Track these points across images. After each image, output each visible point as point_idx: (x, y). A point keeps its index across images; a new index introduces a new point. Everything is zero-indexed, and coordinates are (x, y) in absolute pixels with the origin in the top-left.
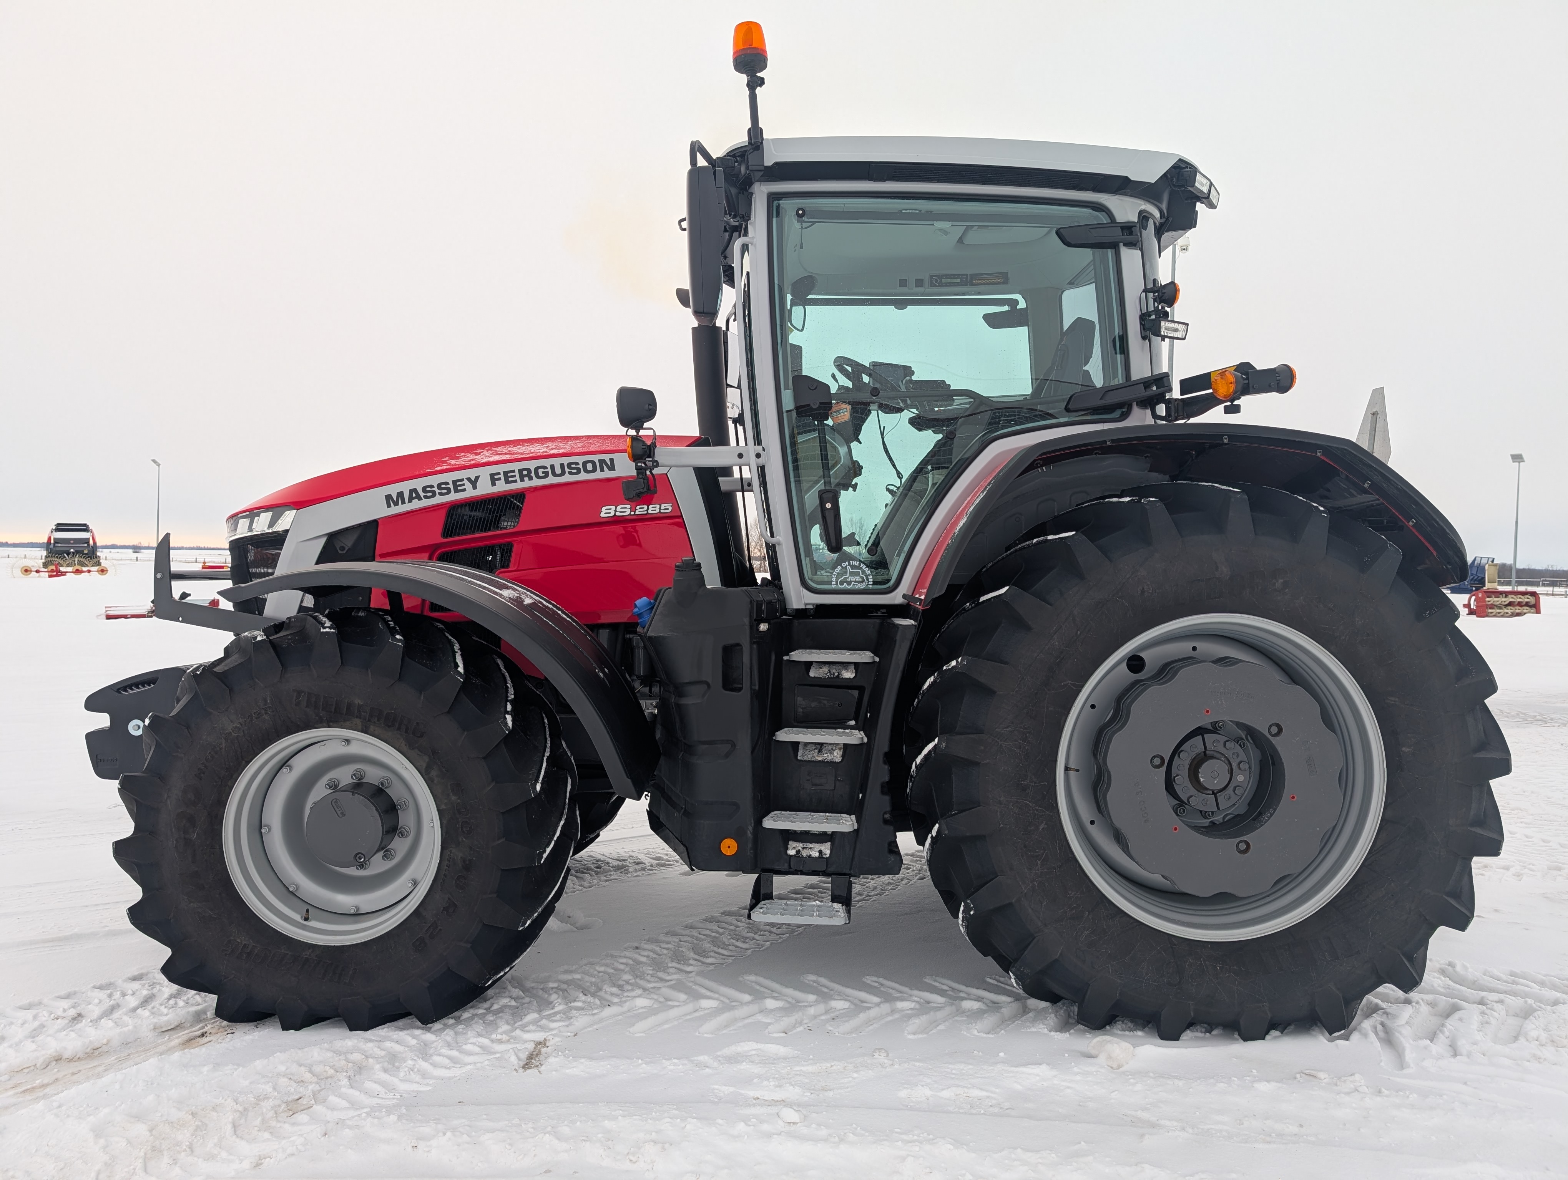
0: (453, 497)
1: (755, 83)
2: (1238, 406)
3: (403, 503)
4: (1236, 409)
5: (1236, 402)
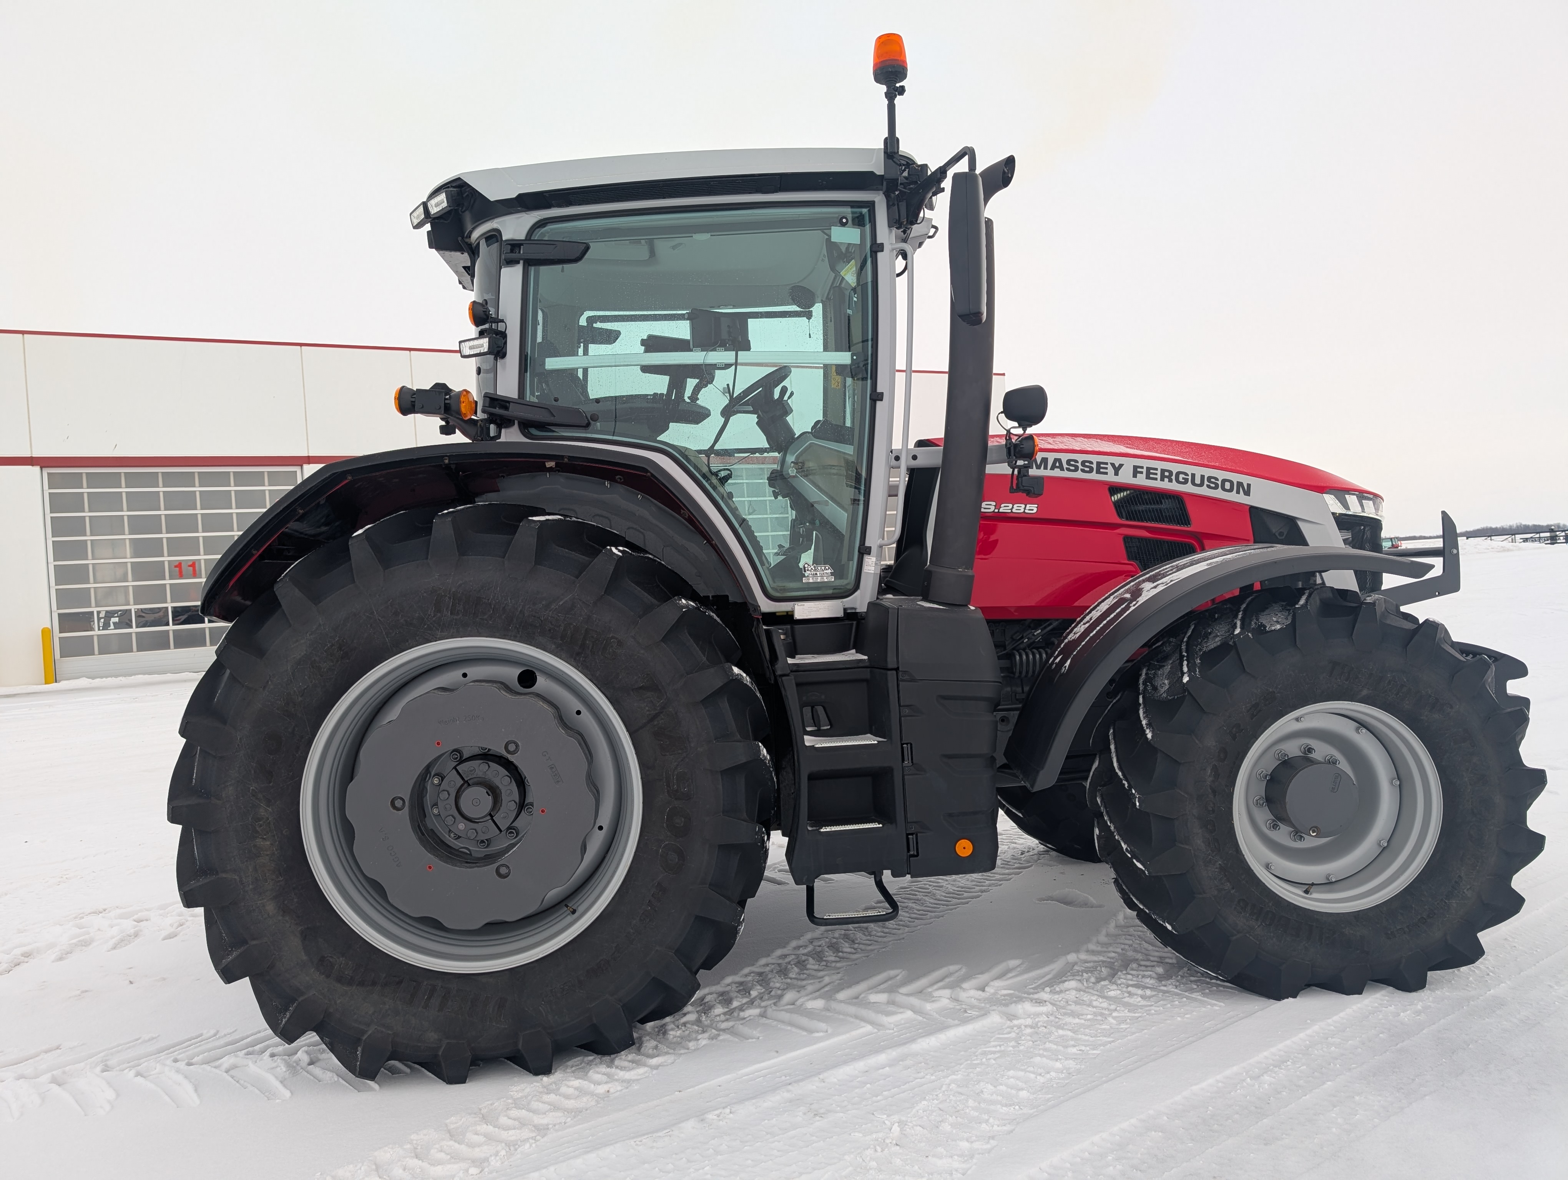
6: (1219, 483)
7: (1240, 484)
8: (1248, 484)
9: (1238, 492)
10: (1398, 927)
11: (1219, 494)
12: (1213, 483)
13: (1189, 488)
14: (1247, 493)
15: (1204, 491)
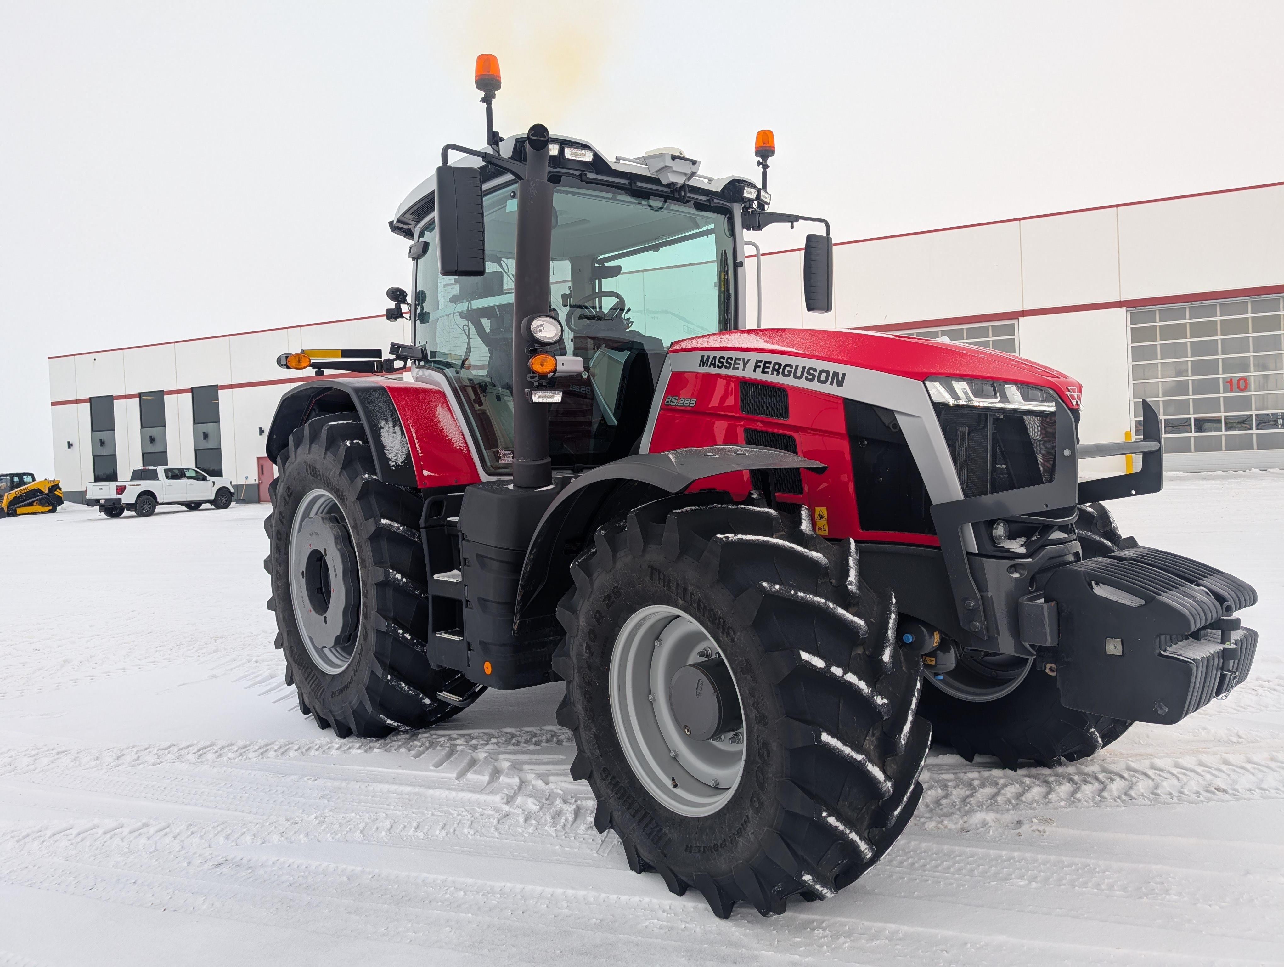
6: (817, 374)
7: (836, 374)
8: (843, 374)
9: (832, 384)
10: (698, 845)
11: (815, 386)
12: (811, 374)
13: (790, 381)
14: (840, 384)
15: (803, 384)
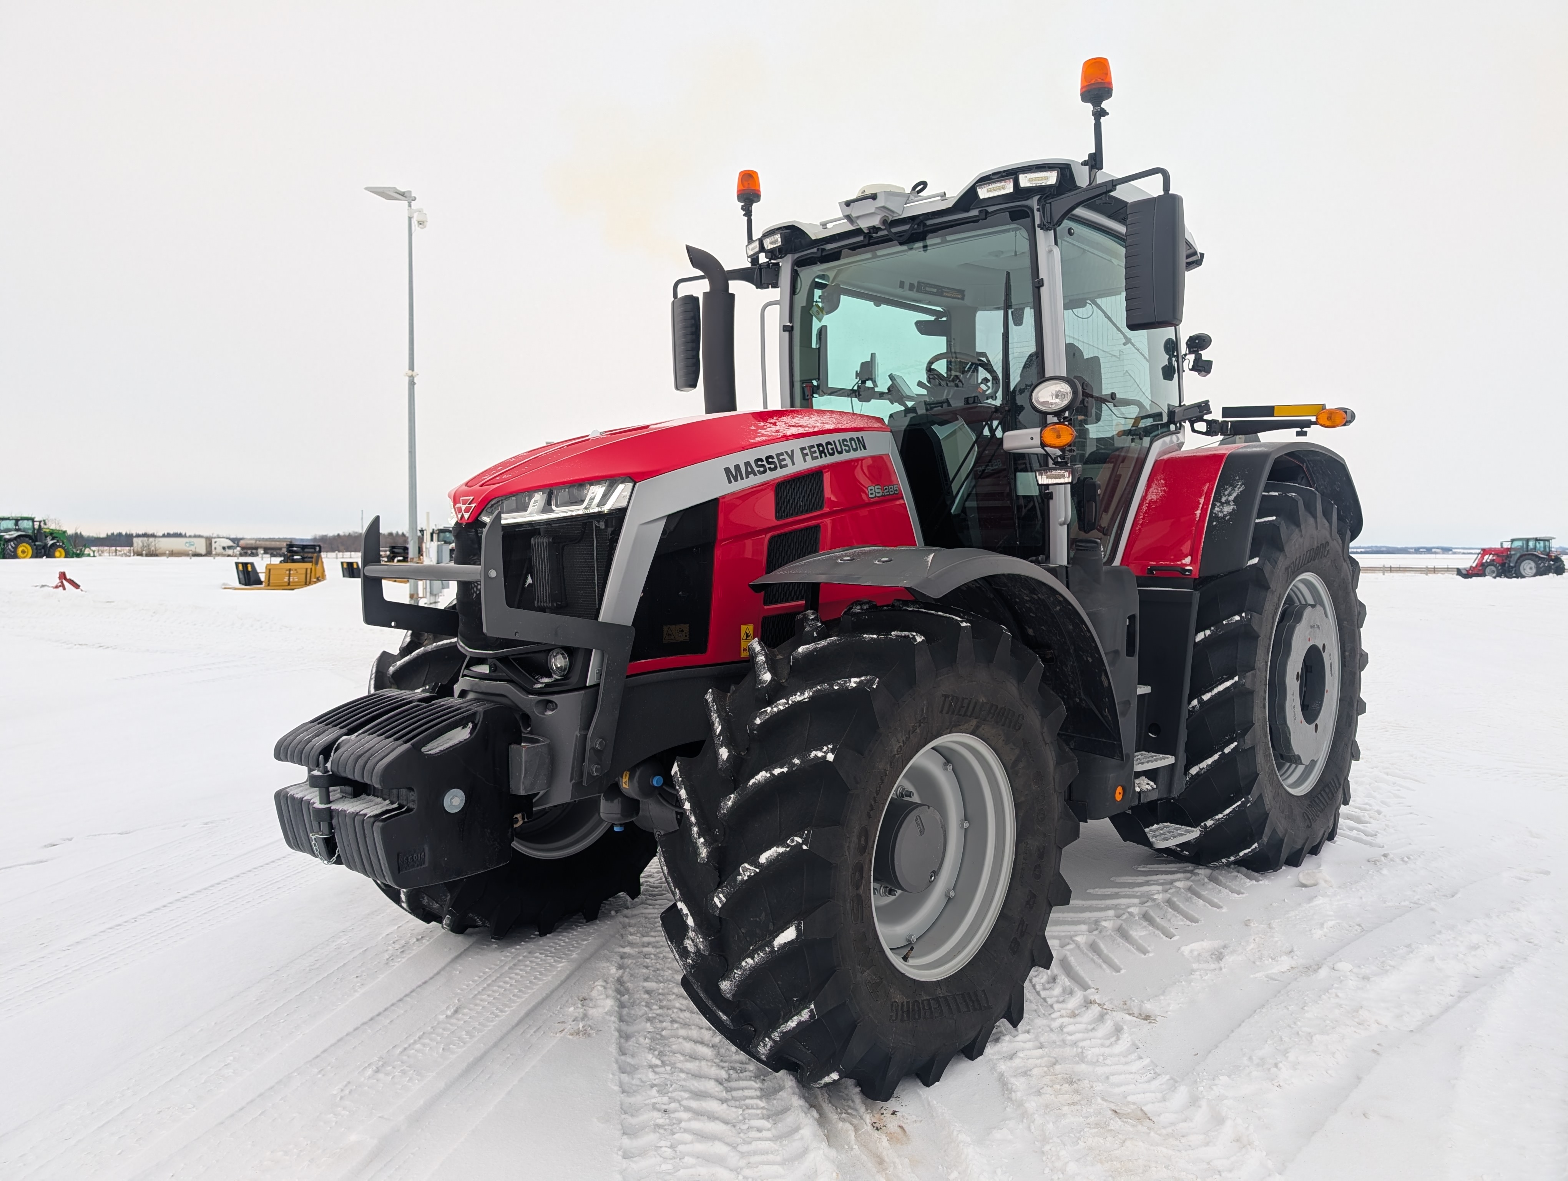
0: (780, 473)
1: (1099, 114)
2: (1306, 432)
3: (742, 478)
4: (1304, 434)
5: (1305, 429)
